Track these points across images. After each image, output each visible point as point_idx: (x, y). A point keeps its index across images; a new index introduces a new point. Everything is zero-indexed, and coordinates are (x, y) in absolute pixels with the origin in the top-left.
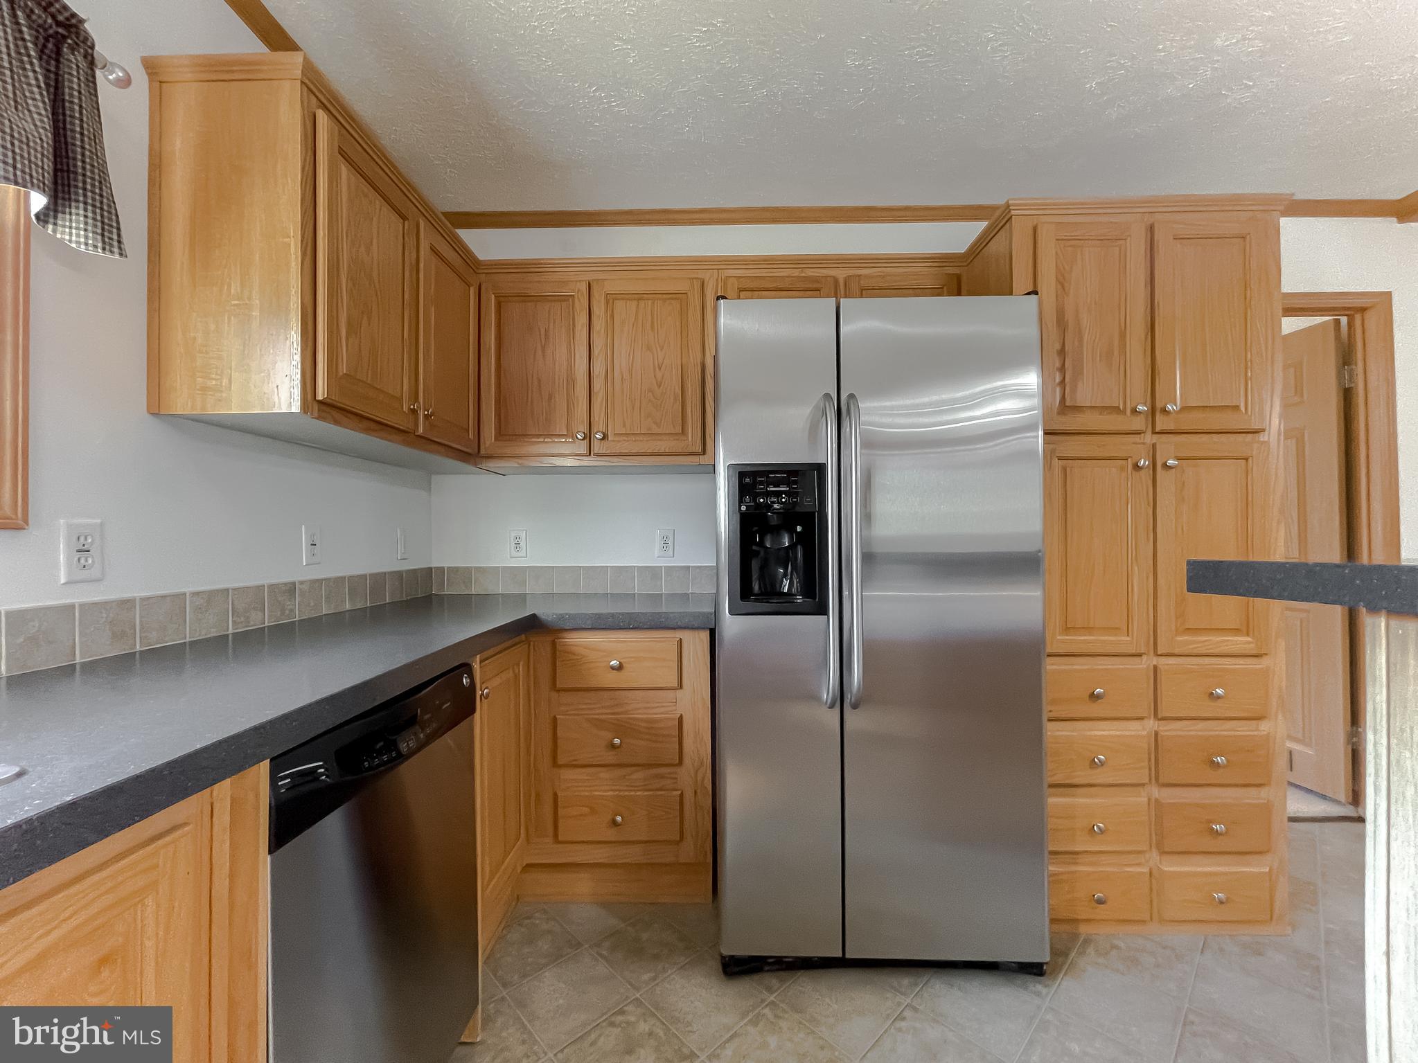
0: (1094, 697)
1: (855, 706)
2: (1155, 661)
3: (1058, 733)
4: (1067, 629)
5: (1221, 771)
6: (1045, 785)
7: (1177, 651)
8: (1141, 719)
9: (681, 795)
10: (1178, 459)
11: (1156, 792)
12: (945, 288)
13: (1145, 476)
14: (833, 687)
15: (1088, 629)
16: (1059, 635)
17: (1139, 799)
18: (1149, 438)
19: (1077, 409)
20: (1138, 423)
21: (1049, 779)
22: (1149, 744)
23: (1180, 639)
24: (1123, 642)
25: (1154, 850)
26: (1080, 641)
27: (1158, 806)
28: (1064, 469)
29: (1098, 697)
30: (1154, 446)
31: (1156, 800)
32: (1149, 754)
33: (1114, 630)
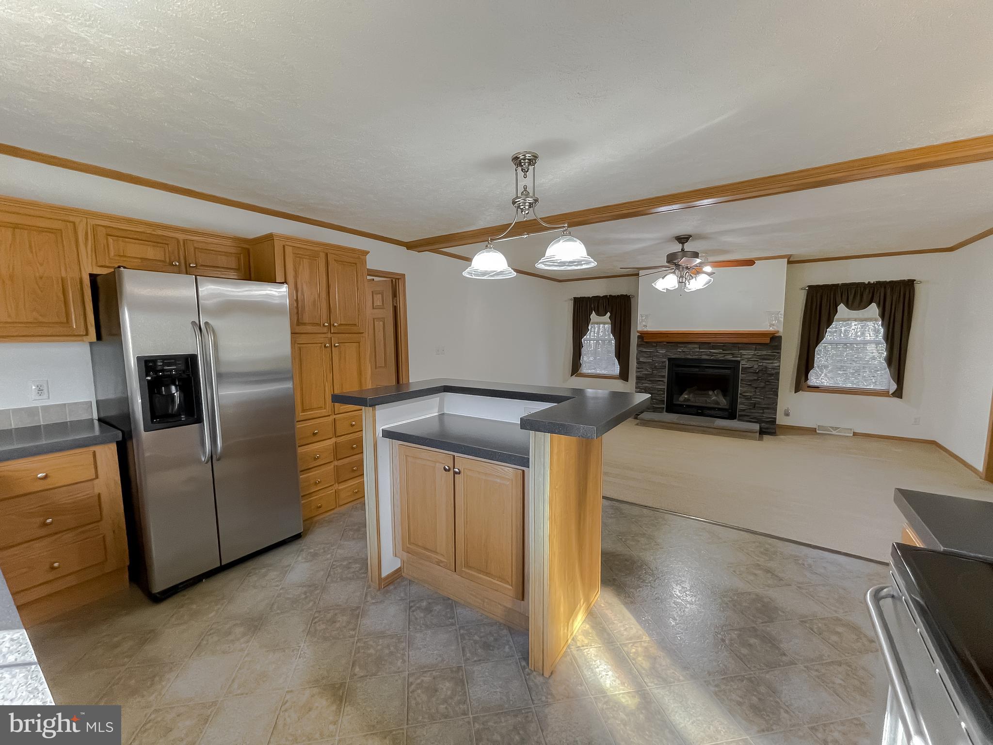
0: (314, 434)
1: (218, 460)
2: (335, 416)
3: (302, 451)
4: (304, 411)
5: (356, 450)
6: (299, 471)
7: (341, 412)
8: (331, 438)
9: (104, 537)
10: (338, 343)
11: (336, 463)
12: (242, 255)
13: (329, 349)
14: (208, 455)
15: (311, 409)
16: (301, 413)
17: (331, 467)
18: (329, 335)
19: (305, 324)
20: (325, 330)
21: (300, 469)
22: (333, 447)
23: (341, 407)
24: (323, 412)
25: (336, 484)
26: (309, 414)
27: (337, 467)
28: (300, 349)
29: (316, 433)
30: (331, 338)
31: (336, 466)
32: (334, 450)
33: (320, 408)
